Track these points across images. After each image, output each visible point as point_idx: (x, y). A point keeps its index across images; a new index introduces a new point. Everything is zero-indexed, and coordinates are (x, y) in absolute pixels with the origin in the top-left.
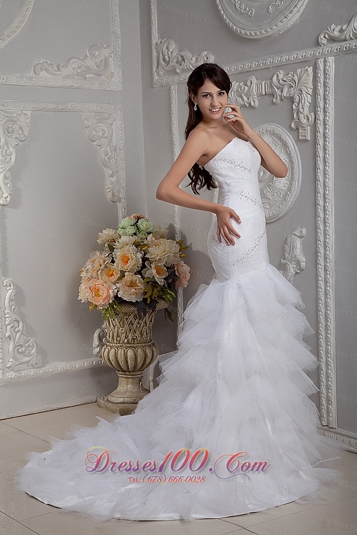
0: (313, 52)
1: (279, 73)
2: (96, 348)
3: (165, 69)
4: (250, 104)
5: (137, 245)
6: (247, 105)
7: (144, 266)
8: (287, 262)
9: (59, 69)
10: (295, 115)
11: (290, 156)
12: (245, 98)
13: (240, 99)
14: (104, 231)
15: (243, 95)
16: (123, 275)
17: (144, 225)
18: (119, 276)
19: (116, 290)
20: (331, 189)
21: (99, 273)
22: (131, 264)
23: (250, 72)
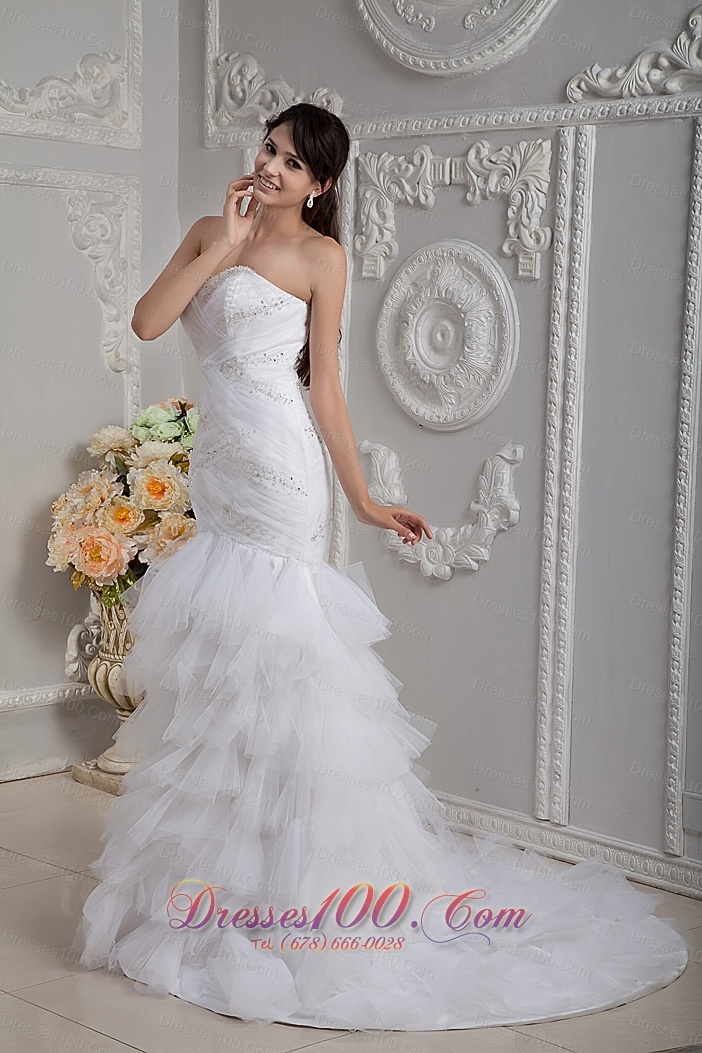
0: (553, 113)
1: (481, 146)
2: (70, 663)
3: (233, 113)
4: (417, 200)
5: (177, 460)
6: (411, 202)
8: (482, 508)
10: (511, 230)
11: (499, 305)
12: (407, 188)
13: (397, 189)
14: (103, 431)
15: (403, 181)
16: (153, 520)
18: (141, 520)
19: (136, 550)
20: (578, 374)
21: (99, 514)
23: (420, 138)
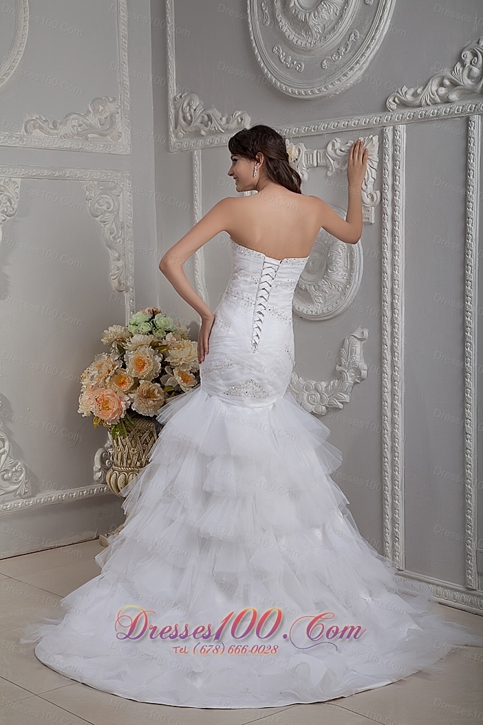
0: (379, 119)
1: (335, 141)
2: (97, 472)
3: (186, 130)
5: (154, 346)
7: (163, 372)
8: (344, 369)
9: (55, 127)
14: (110, 328)
16: (137, 384)
17: (162, 321)
18: (132, 384)
19: (129, 402)
20: (400, 283)
21: (107, 381)
22: (147, 370)
